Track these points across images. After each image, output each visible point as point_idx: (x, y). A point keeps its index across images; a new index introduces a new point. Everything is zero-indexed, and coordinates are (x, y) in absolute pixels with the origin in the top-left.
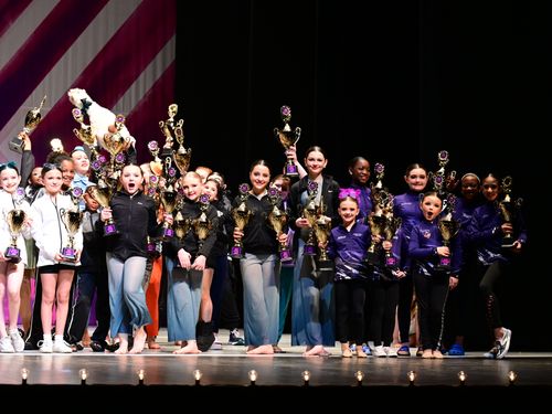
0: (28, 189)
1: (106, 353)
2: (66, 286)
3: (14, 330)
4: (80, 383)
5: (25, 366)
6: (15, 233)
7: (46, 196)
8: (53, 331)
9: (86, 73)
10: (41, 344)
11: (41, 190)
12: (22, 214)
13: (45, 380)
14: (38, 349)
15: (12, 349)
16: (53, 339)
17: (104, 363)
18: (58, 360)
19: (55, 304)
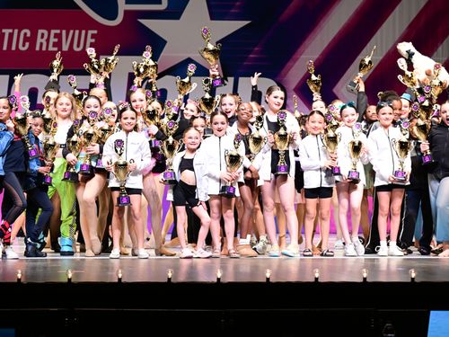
0: (363, 124)
1: (432, 256)
2: (398, 202)
3: (356, 238)
4: (409, 280)
5: (365, 267)
6: (354, 159)
7: (381, 129)
8: (388, 238)
9: (411, 26)
10: (378, 249)
11: (374, 124)
12: (360, 143)
13: (383, 279)
14: (376, 253)
15: (355, 253)
16: (388, 245)
17: (431, 264)
18: (392, 261)
19: (390, 217)
